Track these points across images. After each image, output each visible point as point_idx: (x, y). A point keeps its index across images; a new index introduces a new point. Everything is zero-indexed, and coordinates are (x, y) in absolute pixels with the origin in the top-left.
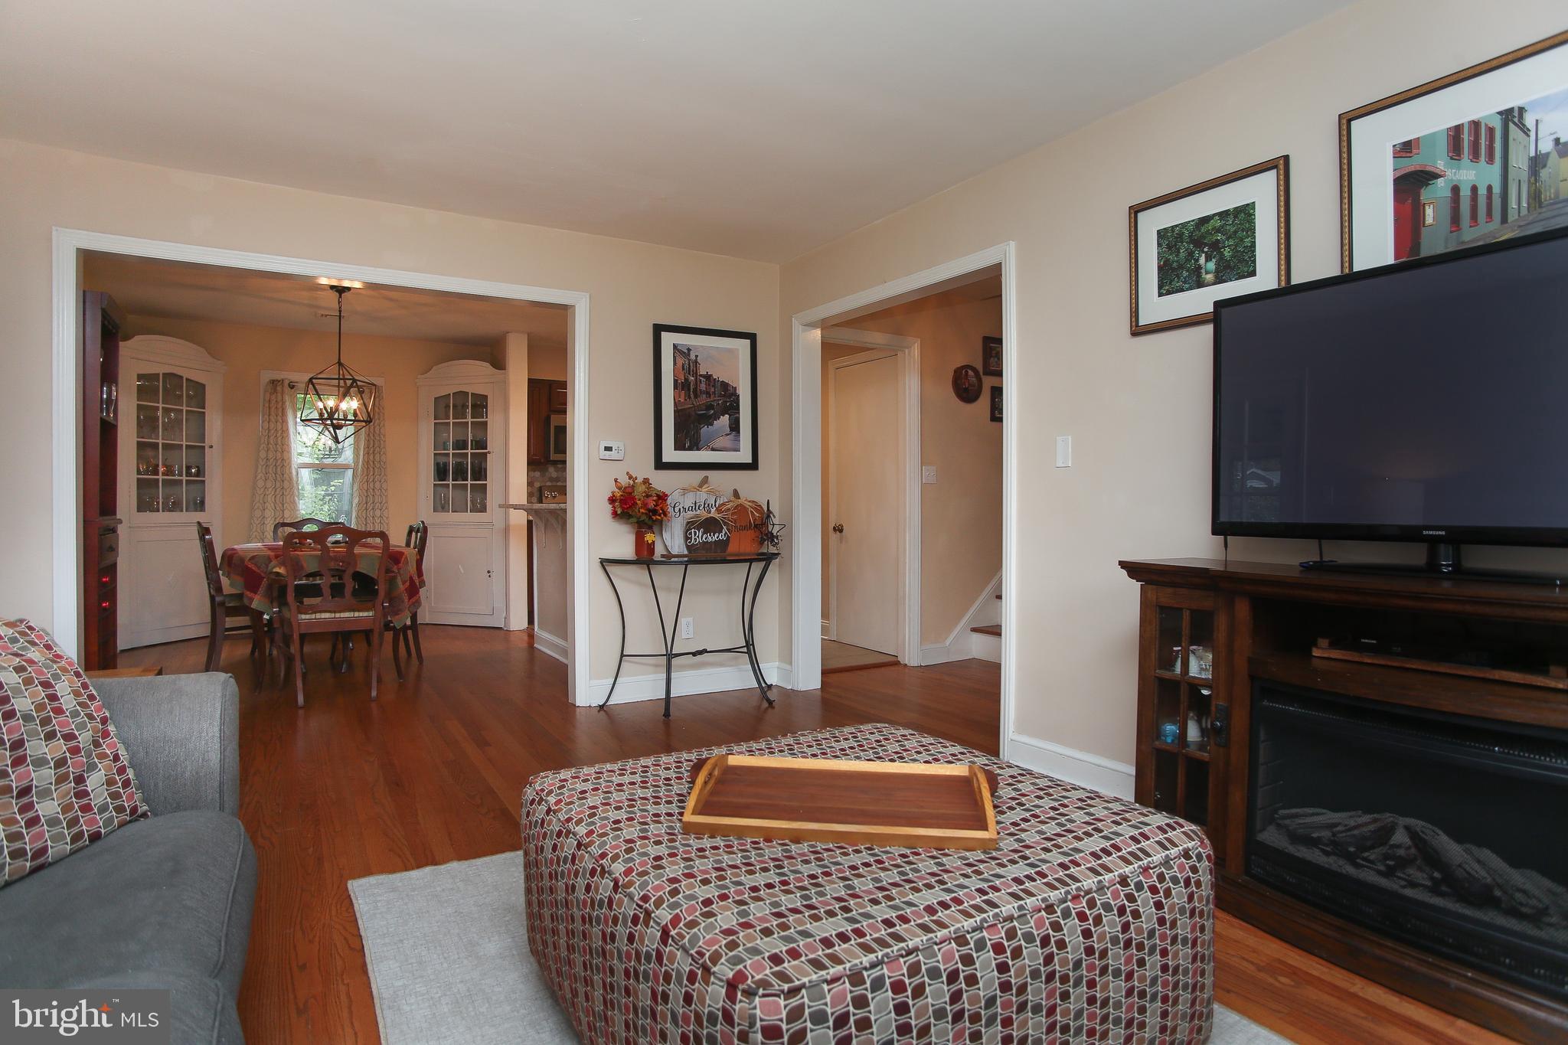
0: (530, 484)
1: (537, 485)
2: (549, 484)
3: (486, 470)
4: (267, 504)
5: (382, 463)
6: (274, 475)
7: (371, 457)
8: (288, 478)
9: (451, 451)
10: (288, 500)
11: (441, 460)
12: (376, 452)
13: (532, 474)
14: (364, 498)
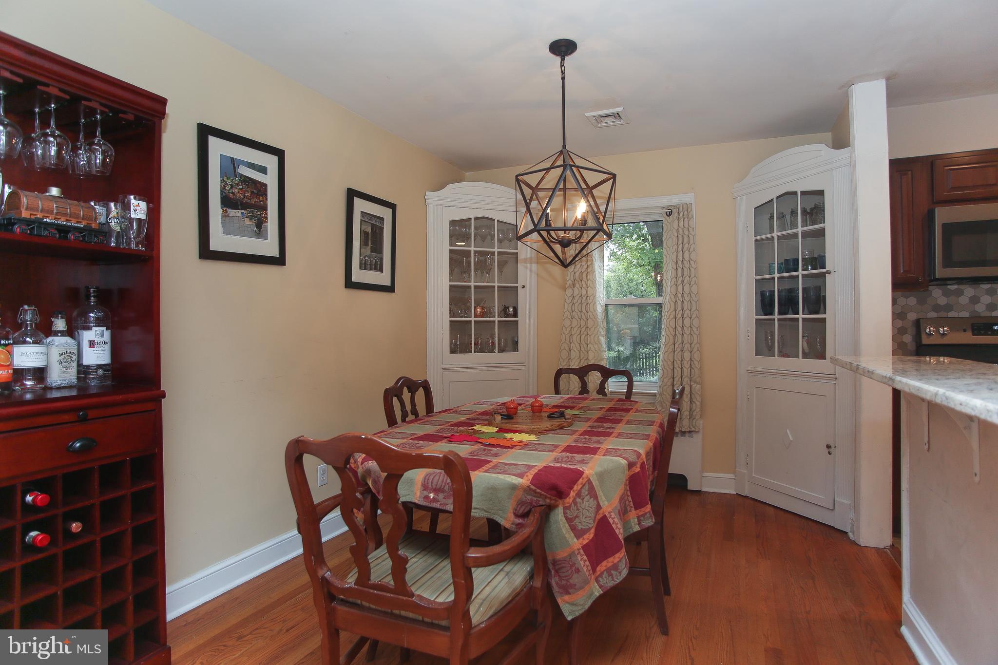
0: (898, 315)
1: (912, 316)
2: (933, 315)
3: (824, 297)
4: (572, 344)
5: (692, 295)
6: (579, 313)
7: (680, 288)
8: (592, 317)
9: (776, 275)
10: (592, 341)
11: (766, 288)
12: (685, 282)
13: (902, 301)
14: (671, 337)
